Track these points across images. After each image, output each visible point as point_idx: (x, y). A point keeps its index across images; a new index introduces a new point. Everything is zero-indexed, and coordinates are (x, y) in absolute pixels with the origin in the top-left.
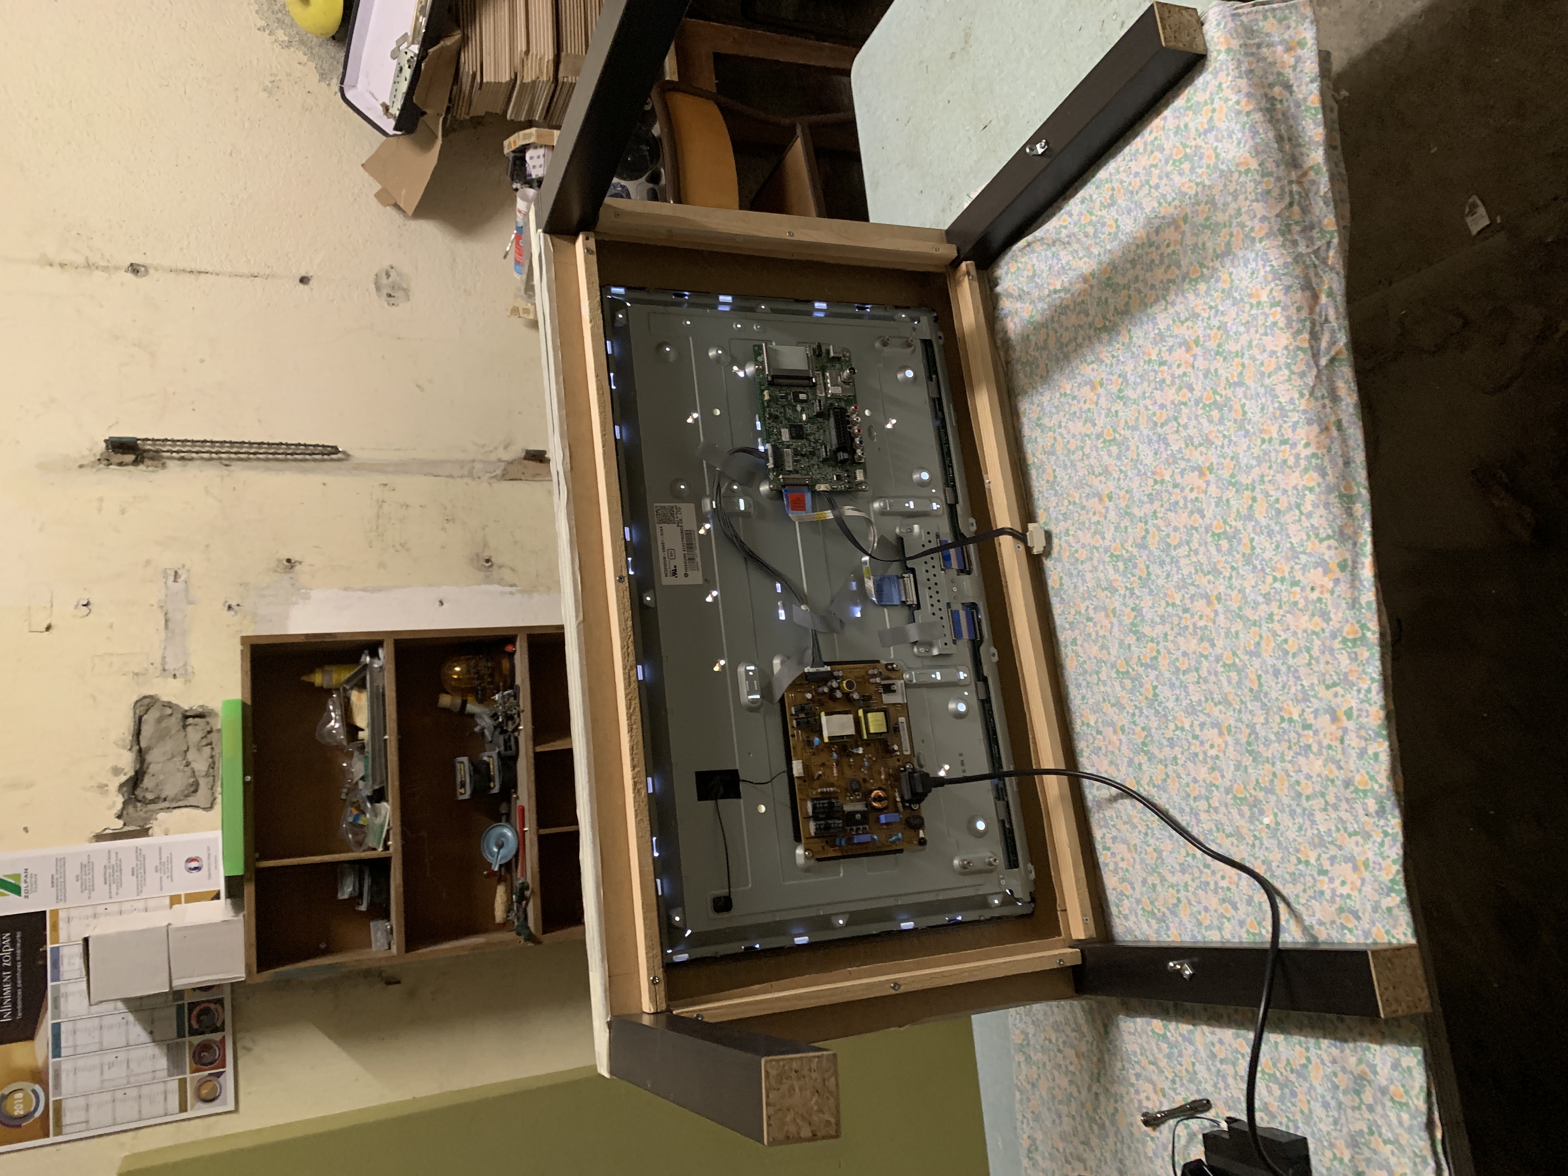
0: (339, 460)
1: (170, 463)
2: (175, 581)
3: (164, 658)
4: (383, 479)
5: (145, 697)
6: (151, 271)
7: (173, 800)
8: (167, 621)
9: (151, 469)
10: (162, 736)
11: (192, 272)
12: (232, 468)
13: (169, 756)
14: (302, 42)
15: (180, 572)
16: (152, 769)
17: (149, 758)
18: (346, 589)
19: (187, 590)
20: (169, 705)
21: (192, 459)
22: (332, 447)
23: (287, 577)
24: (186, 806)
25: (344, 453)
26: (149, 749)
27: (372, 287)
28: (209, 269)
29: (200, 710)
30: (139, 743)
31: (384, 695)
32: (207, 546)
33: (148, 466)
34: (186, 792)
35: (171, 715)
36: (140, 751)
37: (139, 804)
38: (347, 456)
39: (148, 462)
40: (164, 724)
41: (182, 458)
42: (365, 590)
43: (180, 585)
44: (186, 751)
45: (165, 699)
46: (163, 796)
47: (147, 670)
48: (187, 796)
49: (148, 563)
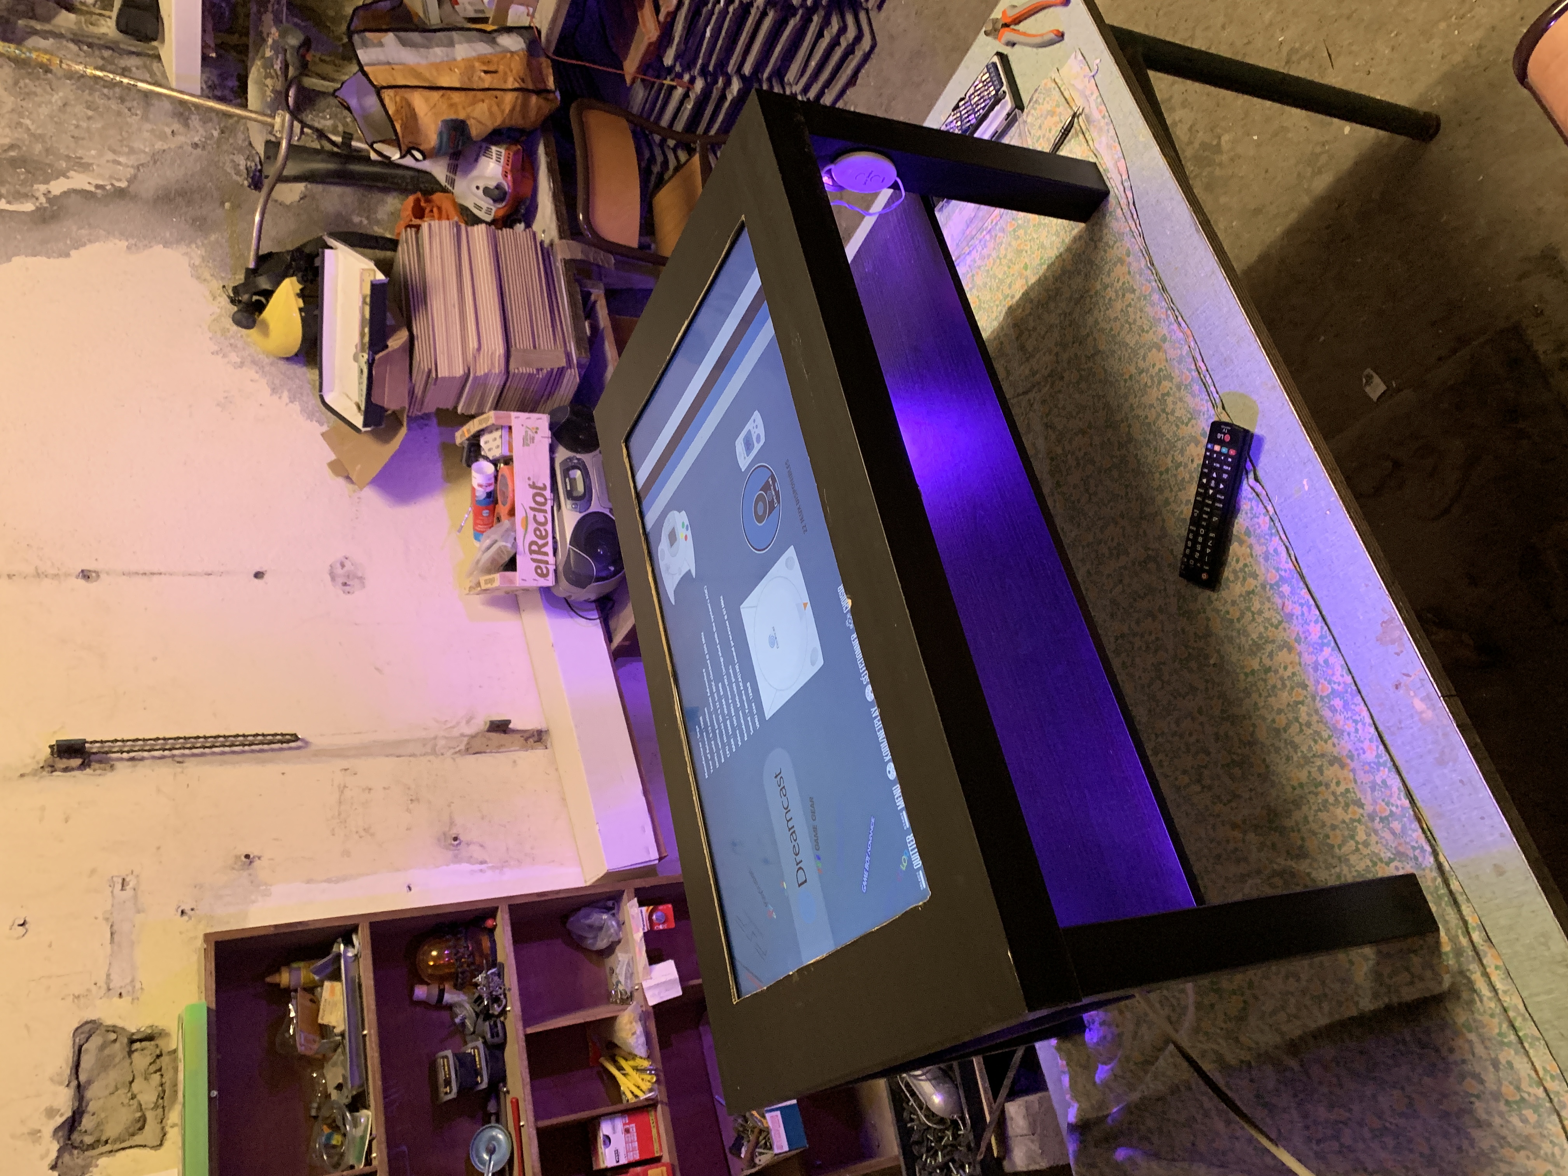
0: (299, 748)
1: (118, 765)
2: (122, 890)
3: (108, 975)
4: (345, 764)
5: (87, 1023)
6: (102, 576)
7: (115, 1141)
8: (112, 934)
9: (98, 772)
10: (104, 1065)
11: (145, 574)
12: (184, 765)
13: (112, 1089)
14: (254, 362)
15: (127, 879)
16: (92, 1107)
17: (89, 1094)
18: (309, 881)
19: (135, 897)
20: (114, 1029)
21: (142, 759)
22: (291, 735)
23: (245, 874)
24: (131, 1147)
25: (302, 740)
26: (89, 1082)
27: (328, 578)
28: (162, 570)
29: (149, 1031)
30: (77, 1078)
31: (360, 986)
32: (158, 848)
33: (94, 770)
34: (131, 1130)
35: (115, 1041)
36: (79, 1086)
37: (75, 1152)
38: (307, 743)
39: (95, 765)
40: (107, 1052)
41: (132, 759)
42: (329, 881)
43: (129, 892)
44: (131, 1082)
45: (109, 1022)
46: (104, 1138)
47: (88, 990)
48: (133, 1135)
49: (93, 871)
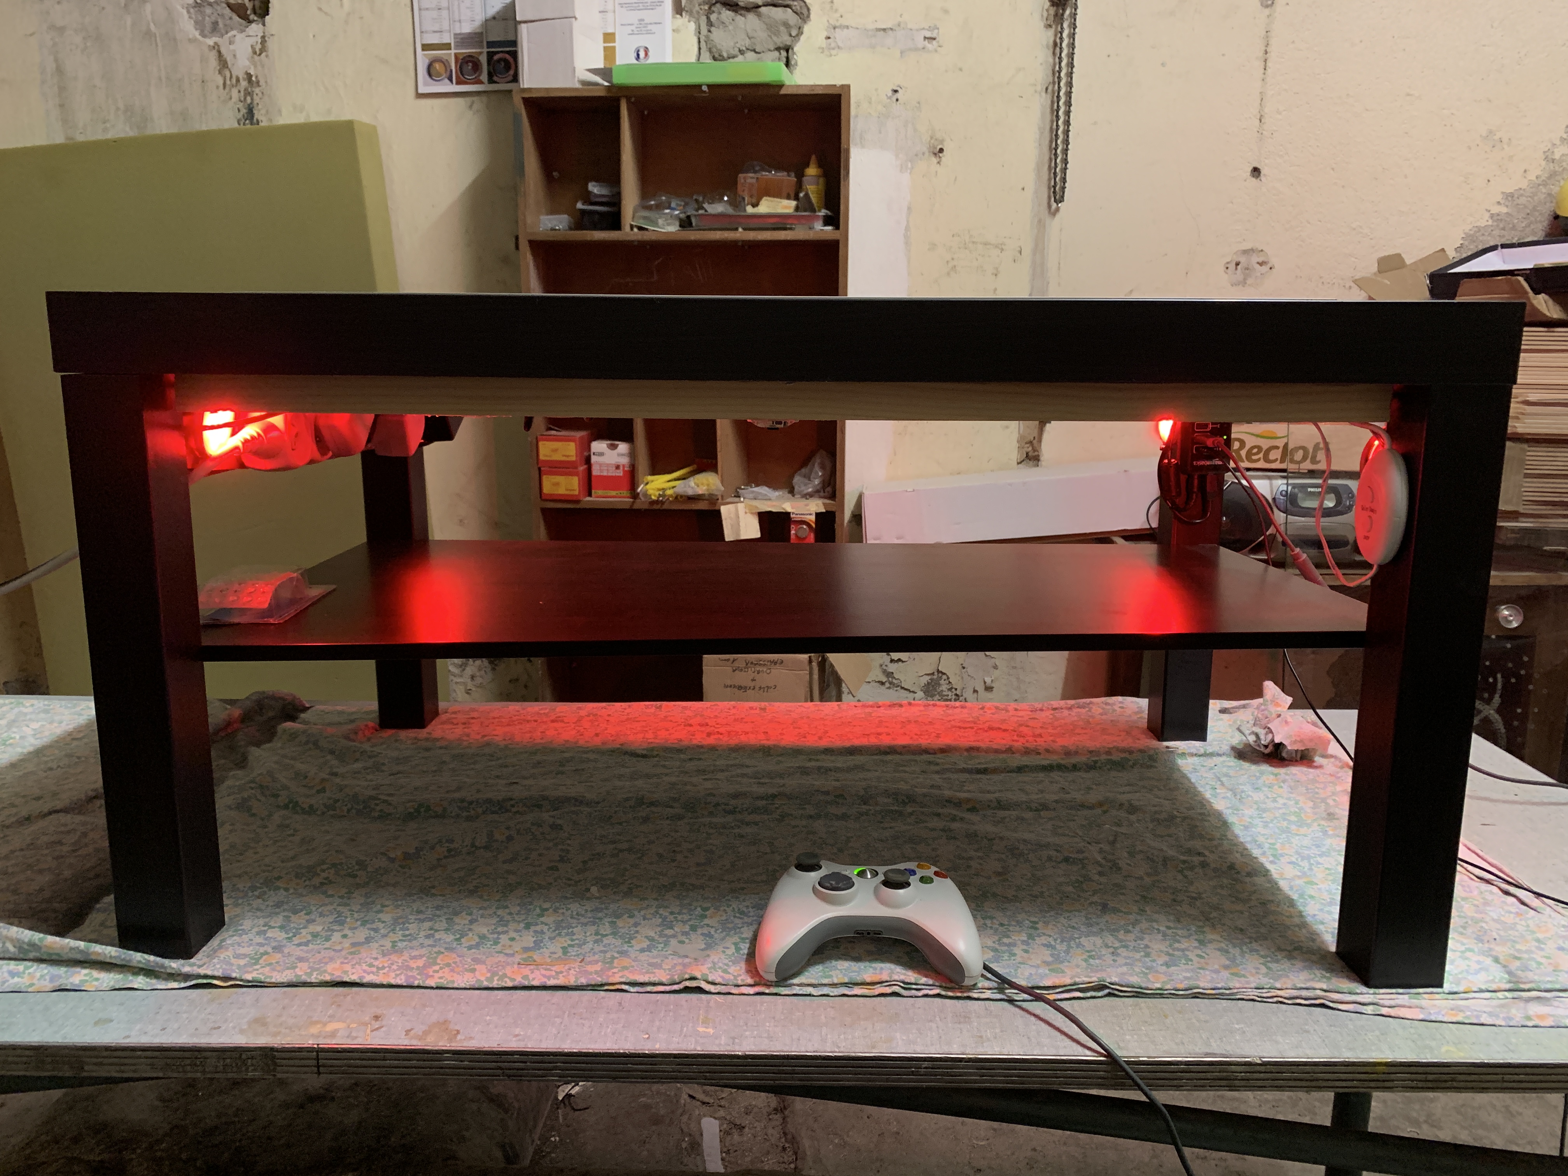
0: (1049, 206)
1: (1051, 33)
2: (925, 38)
3: (847, 27)
4: (1027, 251)
5: (808, 10)
6: (1267, 11)
7: (707, 37)
8: (884, 30)
9: (1045, 14)
10: (772, 28)
11: (1266, 52)
12: (1044, 94)
13: (750, 35)
15: (934, 42)
16: (739, 19)
17: (751, 16)
18: (909, 208)
19: (916, 49)
20: (800, 32)
21: (1054, 53)
22: (1063, 197)
23: (925, 149)
24: (700, 49)
25: (1058, 209)
26: (759, 15)
27: (1247, 246)
28: (1269, 71)
29: (793, 62)
30: (765, 5)
32: (961, 70)
33: (1047, 10)
34: (714, 50)
35: (791, 35)
36: (759, 7)
37: (706, 7)
38: (1054, 213)
40: (782, 29)
41: (1055, 44)
42: (907, 229)
43: (921, 43)
44: (754, 51)
45: (806, 28)
46: (713, 29)
47: (836, 11)
48: (710, 50)
49: (946, 11)
